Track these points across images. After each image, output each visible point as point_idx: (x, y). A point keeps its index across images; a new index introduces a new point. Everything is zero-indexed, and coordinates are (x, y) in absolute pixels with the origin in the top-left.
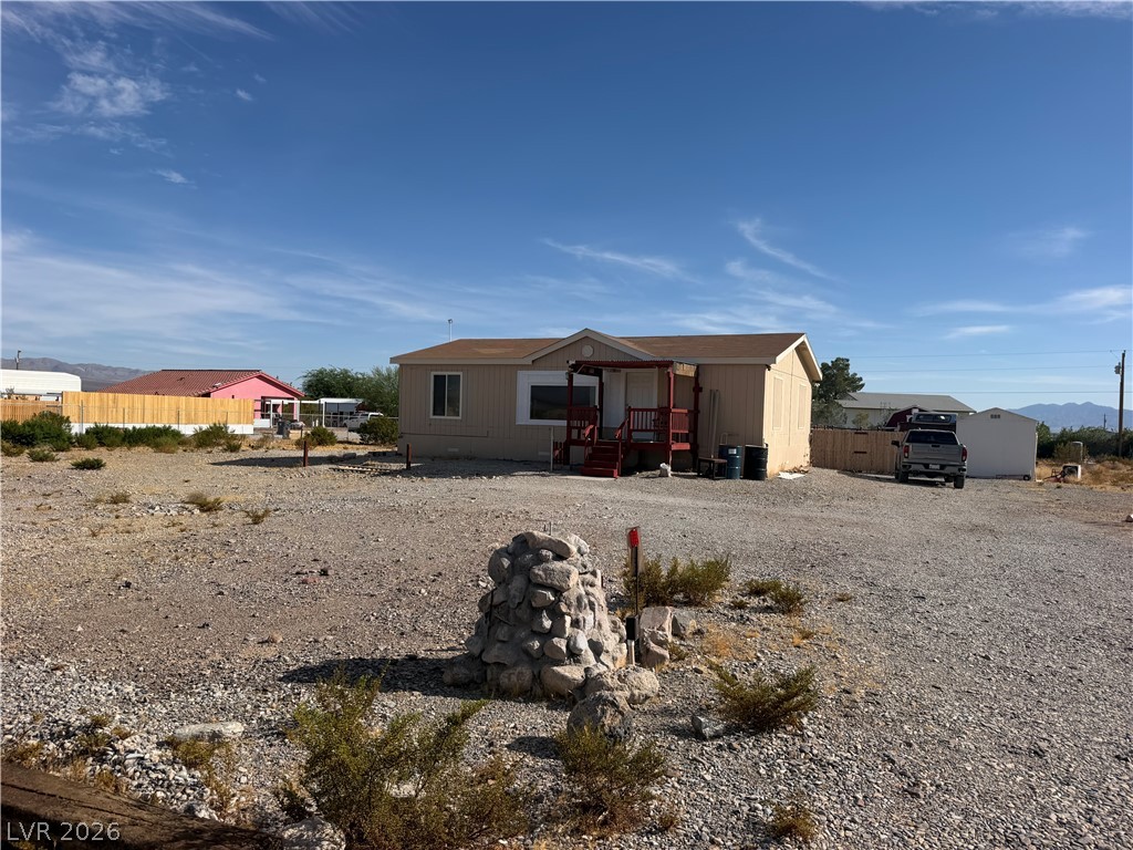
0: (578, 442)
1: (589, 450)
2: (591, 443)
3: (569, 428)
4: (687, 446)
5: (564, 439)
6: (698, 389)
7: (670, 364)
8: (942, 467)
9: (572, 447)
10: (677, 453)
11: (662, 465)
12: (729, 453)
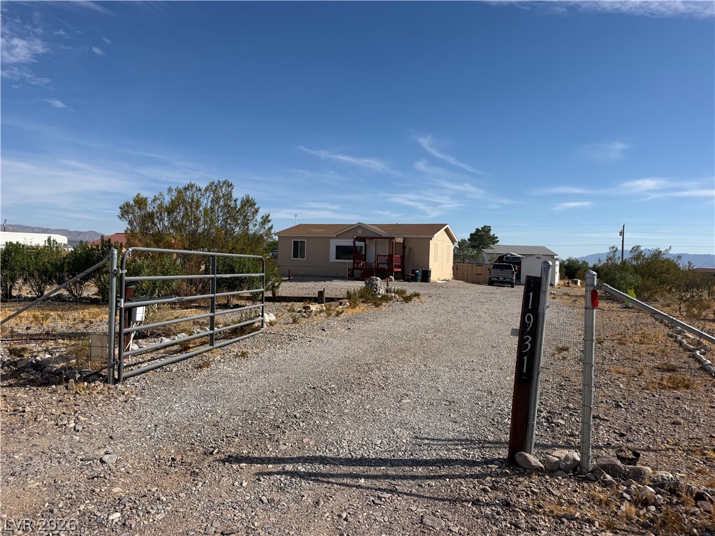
0: (358, 268)
1: (362, 271)
2: (362, 269)
3: (354, 263)
4: (400, 270)
5: (352, 267)
6: (404, 247)
7: (393, 238)
8: (505, 279)
9: (355, 271)
10: (396, 272)
11: (390, 277)
12: (416, 272)
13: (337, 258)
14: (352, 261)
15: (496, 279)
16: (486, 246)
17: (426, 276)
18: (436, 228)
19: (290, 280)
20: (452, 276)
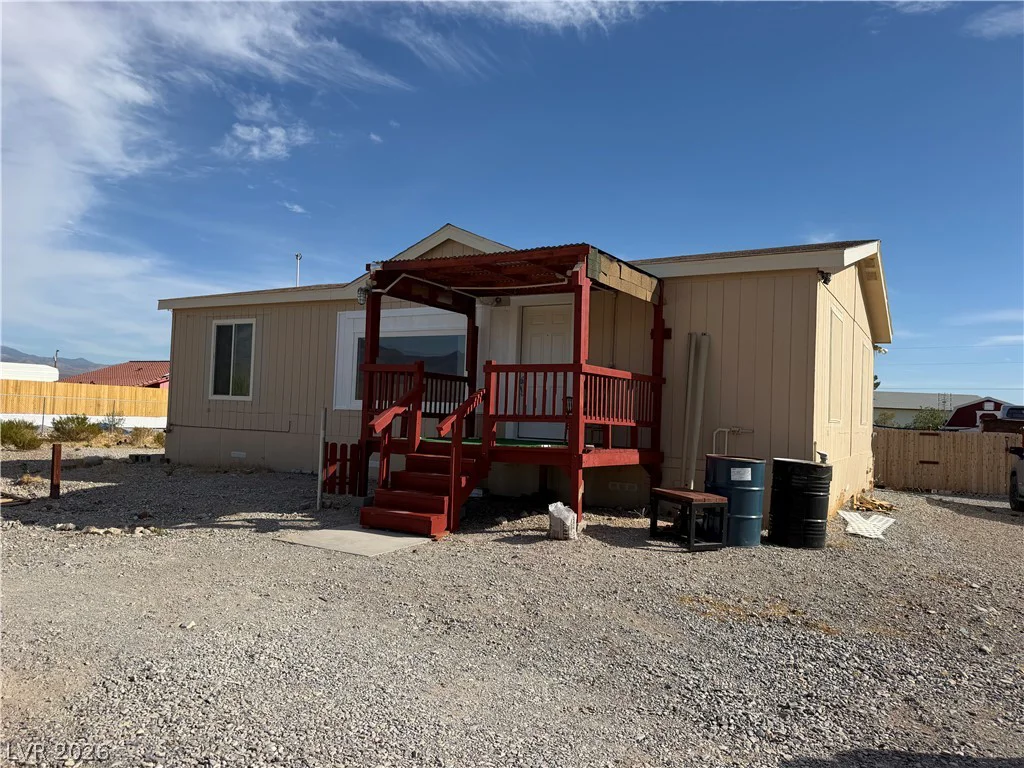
4: (631, 457)
5: (352, 436)
6: (661, 334)
7: (579, 255)
9: (368, 456)
10: (595, 475)
11: (552, 507)
12: (734, 477)
13: (359, 394)
20: (871, 475)
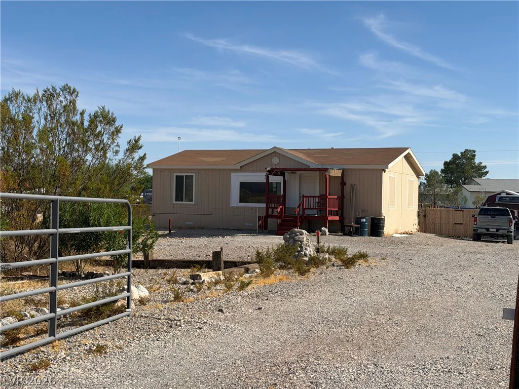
0: (273, 216)
1: (280, 221)
2: (280, 217)
3: (267, 208)
4: (337, 218)
6: (343, 184)
7: (326, 170)
8: (498, 230)
9: (269, 219)
10: (331, 222)
11: (322, 229)
12: (362, 221)
13: (241, 202)
14: (264, 205)
15: (484, 231)
16: (469, 180)
17: (376, 227)
18: (391, 154)
19: (170, 235)
20: (416, 227)
